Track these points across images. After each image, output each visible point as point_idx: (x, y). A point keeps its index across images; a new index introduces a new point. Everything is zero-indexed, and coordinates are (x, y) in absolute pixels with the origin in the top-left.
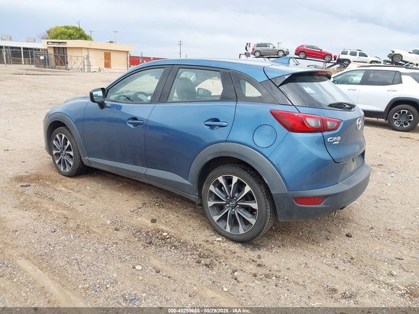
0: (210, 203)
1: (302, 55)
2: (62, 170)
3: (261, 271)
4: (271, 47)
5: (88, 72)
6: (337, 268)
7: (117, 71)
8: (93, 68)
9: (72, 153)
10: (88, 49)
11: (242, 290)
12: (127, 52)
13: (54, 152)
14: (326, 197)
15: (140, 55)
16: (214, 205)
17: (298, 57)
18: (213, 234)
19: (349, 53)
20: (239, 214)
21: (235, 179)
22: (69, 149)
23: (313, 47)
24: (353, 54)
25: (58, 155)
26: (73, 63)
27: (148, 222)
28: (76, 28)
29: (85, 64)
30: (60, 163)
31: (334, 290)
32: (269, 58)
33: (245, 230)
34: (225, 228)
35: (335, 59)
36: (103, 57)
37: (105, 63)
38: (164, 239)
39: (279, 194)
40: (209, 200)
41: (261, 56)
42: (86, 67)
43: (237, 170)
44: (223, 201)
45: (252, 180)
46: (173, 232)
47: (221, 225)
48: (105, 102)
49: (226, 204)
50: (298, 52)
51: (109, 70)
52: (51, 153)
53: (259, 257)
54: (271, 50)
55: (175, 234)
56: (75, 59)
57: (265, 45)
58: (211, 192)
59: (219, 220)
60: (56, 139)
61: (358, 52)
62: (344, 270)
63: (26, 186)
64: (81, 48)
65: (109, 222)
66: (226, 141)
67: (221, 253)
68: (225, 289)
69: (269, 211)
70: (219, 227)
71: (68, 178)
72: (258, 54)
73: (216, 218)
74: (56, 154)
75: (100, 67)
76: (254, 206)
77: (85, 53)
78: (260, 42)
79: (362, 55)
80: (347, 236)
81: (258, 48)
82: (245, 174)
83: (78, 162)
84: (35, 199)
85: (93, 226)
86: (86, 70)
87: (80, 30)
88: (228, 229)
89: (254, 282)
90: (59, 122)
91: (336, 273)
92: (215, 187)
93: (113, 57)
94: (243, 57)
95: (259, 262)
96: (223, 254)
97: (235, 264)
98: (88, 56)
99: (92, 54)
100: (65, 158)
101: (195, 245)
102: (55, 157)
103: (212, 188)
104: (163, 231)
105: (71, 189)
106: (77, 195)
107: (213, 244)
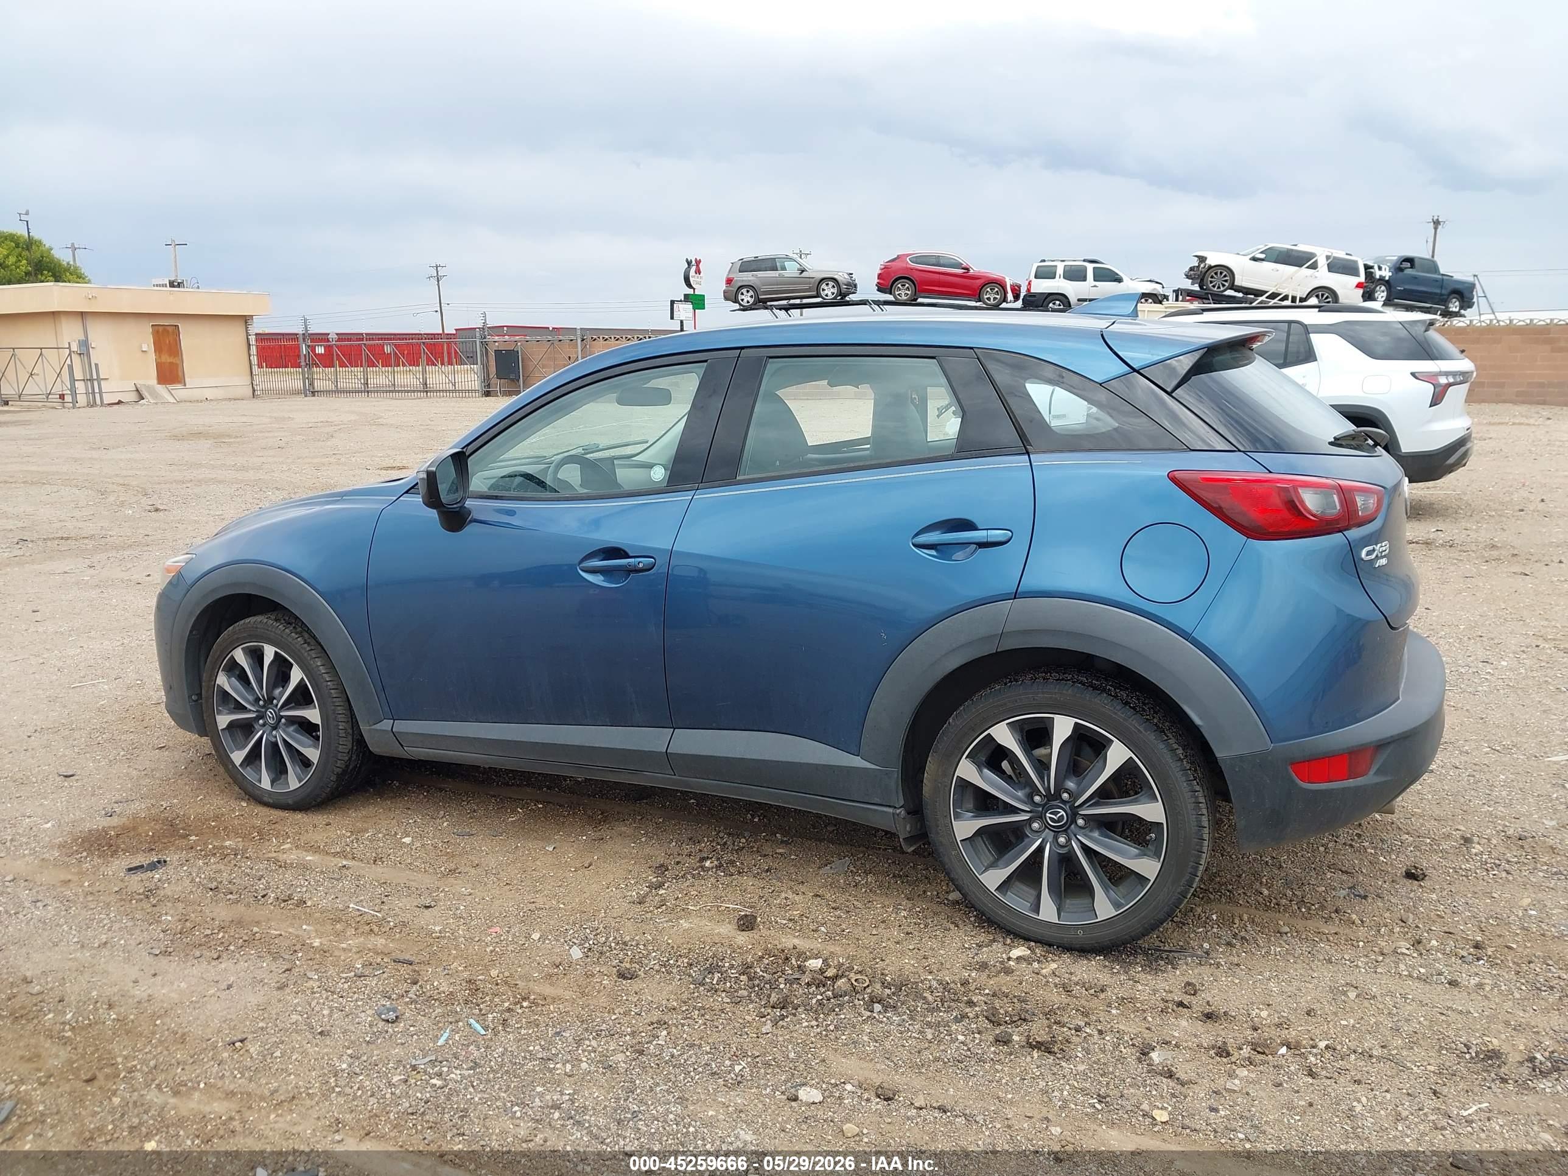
0: (965, 827)
1: (903, 292)
2: (266, 783)
3: (1229, 1034)
4: (791, 270)
5: (92, 405)
6: (1453, 983)
7: (209, 394)
8: (114, 387)
9: (313, 715)
10: (82, 315)
11: (1214, 1110)
12: (246, 320)
13: (223, 720)
14: (1381, 746)
15: (299, 330)
16: (980, 832)
17: (890, 298)
18: (983, 937)
19: (1060, 271)
20: (1087, 850)
21: (1063, 727)
22: (301, 697)
23: (937, 261)
24: (1075, 274)
25: (244, 729)
26: (23, 376)
27: (726, 929)
28: (12, 238)
29: (78, 375)
30: (253, 757)
31: (1494, 1055)
32: (786, 309)
33: (1117, 905)
34: (1037, 909)
35: (1016, 297)
36: (148, 345)
37: (159, 366)
38: (820, 981)
39: (1241, 758)
40: (957, 816)
41: (761, 303)
42: (80, 387)
43: (1068, 692)
44: (1015, 810)
45: (1134, 723)
46: (840, 953)
47: (1017, 901)
48: (469, 503)
49: (1029, 822)
50: (888, 281)
51: (179, 391)
52: (203, 725)
53: (1191, 989)
54: (792, 281)
55: (852, 958)
56: (29, 358)
57: (771, 264)
58: (964, 784)
59: (1004, 887)
60: (234, 668)
61: (1090, 267)
62: (1480, 986)
63: (153, 867)
64: (55, 315)
65: (576, 953)
66: (1015, 596)
67: (1056, 998)
68: (1161, 1116)
69: (1205, 819)
70: (1010, 909)
71: (299, 816)
72: (747, 298)
73: (992, 879)
74: (231, 726)
75: (140, 382)
76: (1152, 811)
77: (70, 333)
78: (749, 255)
79: (1106, 275)
80: (1410, 875)
81: (748, 277)
82: (1102, 702)
83: (345, 745)
84: (222, 912)
85: (527, 978)
86: (82, 399)
87: (30, 244)
88: (1048, 911)
89: (1231, 1075)
90: (249, 597)
91: (1459, 1000)
92: (979, 767)
93: (190, 339)
94: (684, 311)
95: (1198, 1003)
96: (1064, 998)
97: (1131, 1027)
98: (85, 344)
99: (101, 336)
100: (280, 735)
101: (945, 986)
102: (226, 739)
103: (967, 770)
104: (802, 956)
105: (342, 854)
106: (380, 871)
107: (1008, 971)
